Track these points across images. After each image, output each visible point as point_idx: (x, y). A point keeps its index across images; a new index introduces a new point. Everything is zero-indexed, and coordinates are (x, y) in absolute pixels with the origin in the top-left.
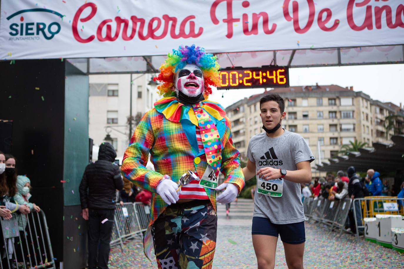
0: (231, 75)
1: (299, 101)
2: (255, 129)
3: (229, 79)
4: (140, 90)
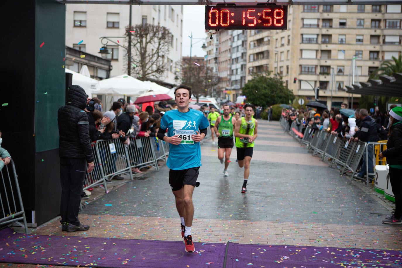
0: (221, 14)
3: (219, 18)
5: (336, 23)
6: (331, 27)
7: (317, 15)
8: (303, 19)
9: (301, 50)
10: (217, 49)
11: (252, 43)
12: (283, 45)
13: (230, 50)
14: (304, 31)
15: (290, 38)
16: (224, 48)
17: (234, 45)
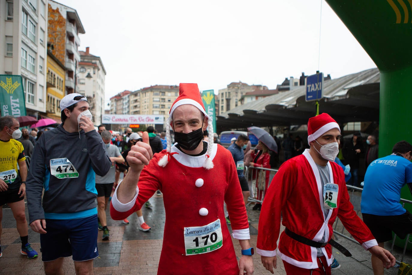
1: (167, 93)
2: (145, 106)
4: (94, 93)
5: (167, 100)
6: (165, 102)
7: (159, 97)
8: (153, 98)
9: (153, 111)
10: (116, 108)
11: (132, 107)
12: (145, 109)
13: (123, 109)
14: (154, 103)
15: (149, 106)
16: (119, 108)
17: (124, 107)
